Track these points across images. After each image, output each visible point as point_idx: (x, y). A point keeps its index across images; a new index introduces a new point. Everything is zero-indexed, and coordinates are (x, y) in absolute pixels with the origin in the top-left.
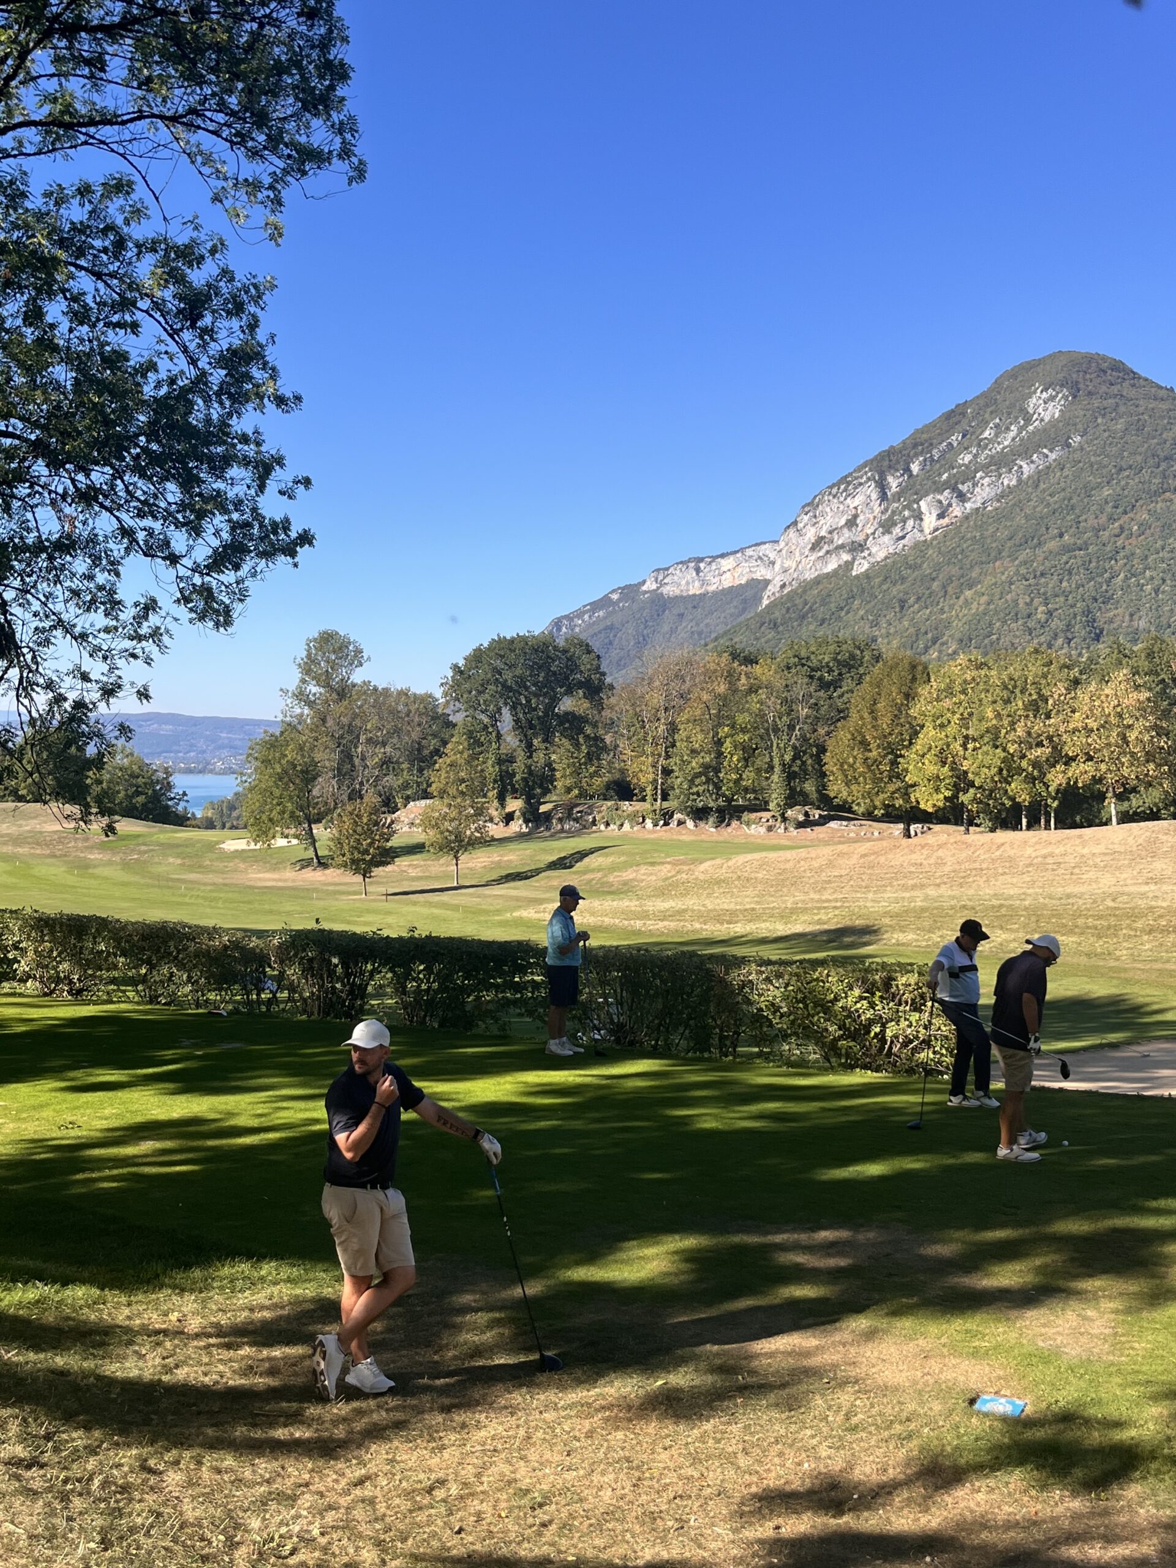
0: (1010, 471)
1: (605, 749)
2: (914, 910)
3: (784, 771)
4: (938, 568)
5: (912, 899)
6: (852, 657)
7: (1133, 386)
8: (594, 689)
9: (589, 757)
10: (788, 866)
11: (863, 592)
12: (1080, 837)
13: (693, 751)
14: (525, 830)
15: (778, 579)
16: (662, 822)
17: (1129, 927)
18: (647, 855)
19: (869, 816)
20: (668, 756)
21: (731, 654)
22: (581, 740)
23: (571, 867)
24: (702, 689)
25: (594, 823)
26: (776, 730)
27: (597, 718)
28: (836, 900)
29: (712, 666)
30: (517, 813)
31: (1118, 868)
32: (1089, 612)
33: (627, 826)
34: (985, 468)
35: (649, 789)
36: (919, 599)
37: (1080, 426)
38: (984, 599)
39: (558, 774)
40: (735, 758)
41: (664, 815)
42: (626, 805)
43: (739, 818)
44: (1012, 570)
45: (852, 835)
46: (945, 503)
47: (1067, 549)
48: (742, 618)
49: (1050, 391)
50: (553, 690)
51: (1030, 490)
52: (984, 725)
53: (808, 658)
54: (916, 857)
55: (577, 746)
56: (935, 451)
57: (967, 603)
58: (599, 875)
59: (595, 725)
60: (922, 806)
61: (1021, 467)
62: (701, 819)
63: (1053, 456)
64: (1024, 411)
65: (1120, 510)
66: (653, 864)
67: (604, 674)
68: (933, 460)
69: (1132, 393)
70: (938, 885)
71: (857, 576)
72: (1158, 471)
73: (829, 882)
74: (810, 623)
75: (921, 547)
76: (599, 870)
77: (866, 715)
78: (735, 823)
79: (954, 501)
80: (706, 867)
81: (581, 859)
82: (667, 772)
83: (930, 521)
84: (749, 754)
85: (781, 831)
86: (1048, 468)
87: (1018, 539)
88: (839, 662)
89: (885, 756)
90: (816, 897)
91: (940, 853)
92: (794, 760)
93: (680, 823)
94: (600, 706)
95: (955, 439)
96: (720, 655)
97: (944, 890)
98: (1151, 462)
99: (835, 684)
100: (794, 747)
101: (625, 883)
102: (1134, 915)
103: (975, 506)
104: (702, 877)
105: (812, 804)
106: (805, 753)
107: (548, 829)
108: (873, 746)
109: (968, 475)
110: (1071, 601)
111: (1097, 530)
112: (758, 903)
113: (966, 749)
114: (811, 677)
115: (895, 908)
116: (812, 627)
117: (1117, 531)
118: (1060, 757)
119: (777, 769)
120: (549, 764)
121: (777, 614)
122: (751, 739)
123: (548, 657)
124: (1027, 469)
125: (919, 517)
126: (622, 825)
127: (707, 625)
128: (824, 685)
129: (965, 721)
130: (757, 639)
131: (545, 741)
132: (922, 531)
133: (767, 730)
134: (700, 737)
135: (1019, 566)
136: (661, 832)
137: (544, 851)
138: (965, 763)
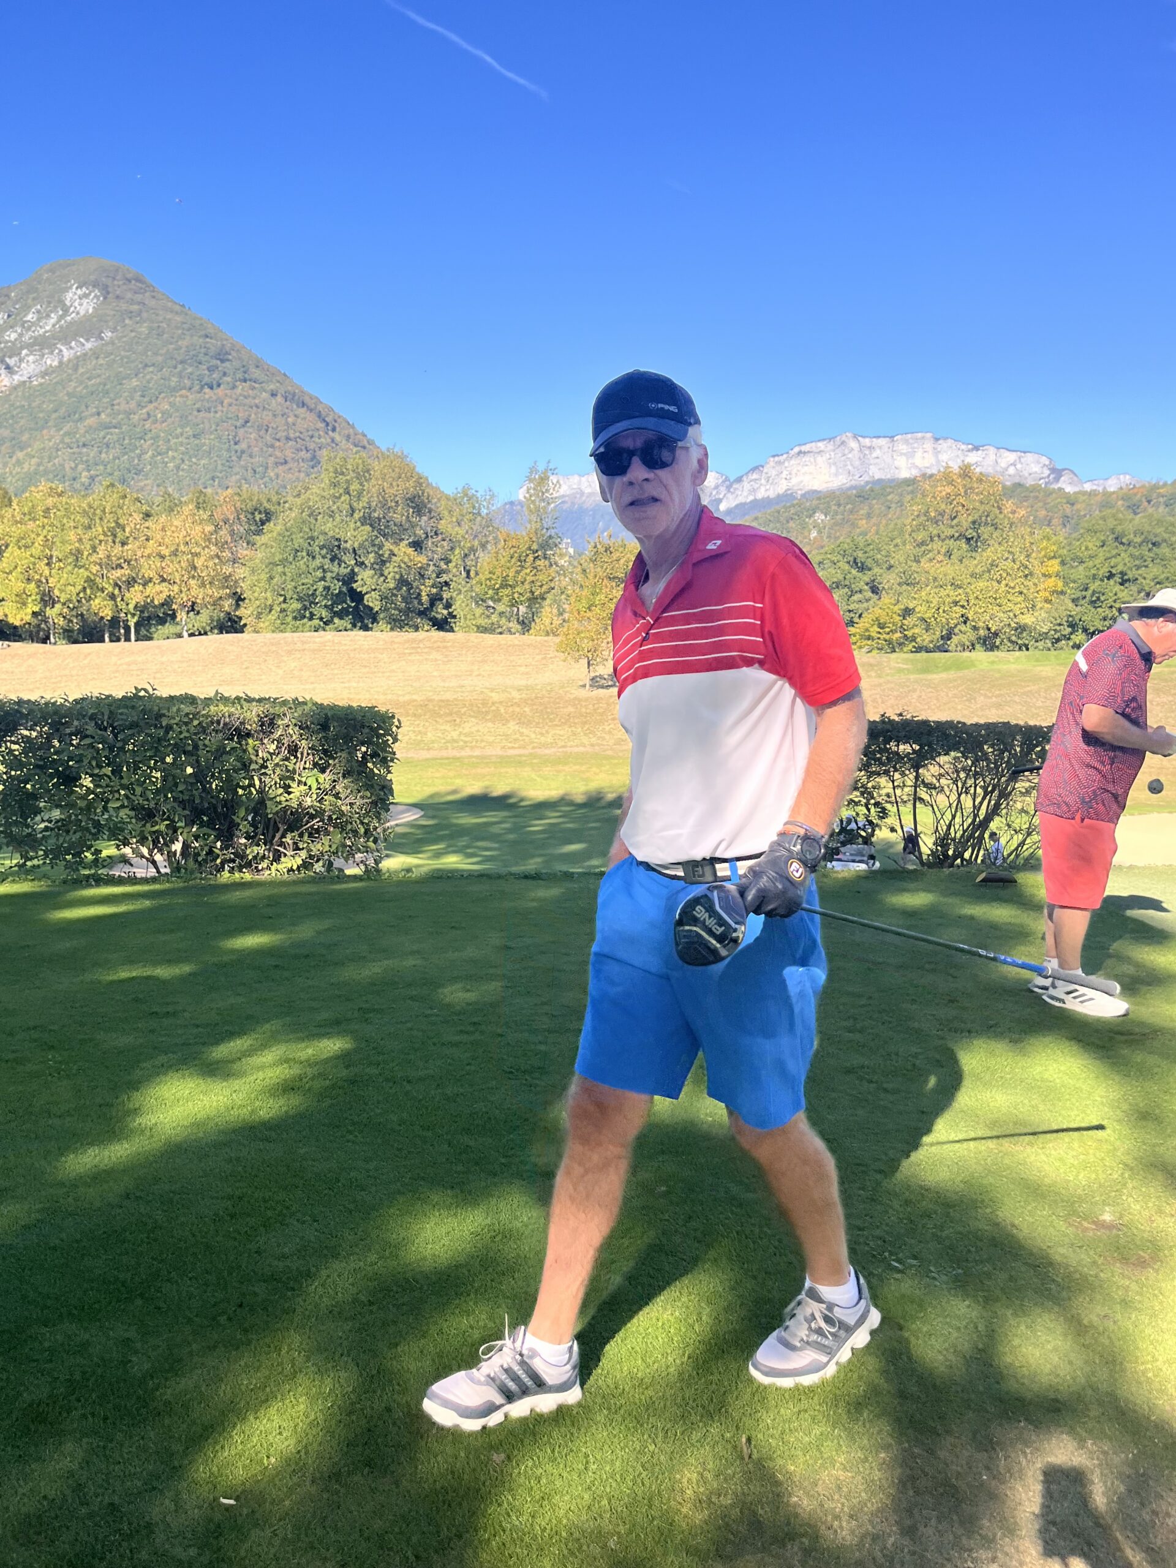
0: (52, 353)
7: (154, 297)
12: (158, 647)
34: (29, 346)
37: (110, 323)
38: (34, 461)
44: (57, 439)
47: (107, 427)
49: (84, 289)
51: (70, 371)
52: (67, 548)
57: (19, 463)
61: (61, 351)
63: (88, 346)
64: (61, 302)
65: (146, 399)
72: (175, 371)
79: (3, 372)
86: (85, 355)
87: (62, 413)
95: (2, 317)
98: (170, 363)
103: (22, 379)
109: (14, 351)
110: (109, 470)
111: (129, 413)
113: (51, 568)
117: (145, 416)
118: (138, 579)
124: (67, 354)
129: (48, 544)
135: (63, 436)
138: (51, 581)
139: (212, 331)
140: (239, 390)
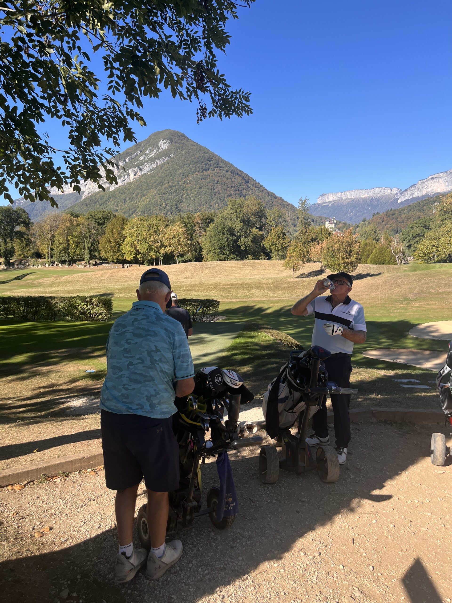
0: (154, 163)
1: (31, 242)
2: (124, 288)
3: (88, 249)
4: (135, 190)
5: (124, 285)
6: (108, 216)
7: (187, 141)
8: (27, 224)
9: (27, 245)
10: (90, 277)
11: (113, 196)
12: (168, 267)
13: (60, 243)
14: (5, 268)
15: (87, 191)
16: (51, 265)
17: (179, 290)
18: (46, 275)
19: (113, 262)
20: (52, 245)
21: (71, 214)
22: (23, 240)
23: (21, 279)
24: (62, 225)
25: (29, 265)
26: (86, 237)
27: (28, 233)
28: (103, 286)
29: (65, 218)
30: (3, 263)
31: (178, 275)
32: (177, 205)
33: (40, 266)
34: (147, 161)
35: (47, 255)
36: (129, 199)
37: (173, 151)
38: (148, 200)
39: (16, 251)
40: (73, 246)
41: (52, 263)
42: (39, 260)
43: (75, 263)
44: (155, 192)
45: (109, 268)
46: (136, 171)
47: (171, 187)
48: (76, 203)
49: (165, 141)
50: (13, 224)
51: (160, 169)
52: (143, 237)
53: (95, 216)
54: (126, 273)
55: (22, 241)
56: (133, 156)
57: (143, 201)
58: (31, 281)
59: (28, 235)
60: (127, 259)
61: (157, 162)
62: (63, 264)
63: (166, 160)
64: (157, 146)
65: (184, 176)
66: (48, 277)
67: (30, 219)
68: (132, 158)
69: (187, 143)
70: (131, 281)
71: (111, 191)
72: (194, 166)
73: (101, 281)
74: (97, 205)
75: (129, 184)
76: (31, 280)
77: (110, 233)
78: (74, 265)
79: (139, 171)
80: (65, 278)
81: (24, 277)
82: (52, 250)
83: (132, 176)
84: (78, 244)
85: (88, 267)
86: (165, 163)
87: (157, 183)
88: (104, 218)
89: (116, 245)
90: (97, 285)
91: (132, 272)
92: (91, 246)
93: (57, 265)
94: (29, 230)
95: (138, 152)
96: (67, 215)
97: (133, 282)
98: (192, 163)
99: (103, 224)
100: (91, 242)
101: (40, 283)
102: (181, 287)
103: (145, 173)
104: (64, 281)
105: (98, 259)
106: (95, 244)
107: (13, 267)
108: (113, 242)
109: (142, 163)
110: (172, 201)
111: (178, 182)
112: (80, 287)
113: (138, 243)
114: (96, 222)
115: (119, 287)
116: (98, 206)
117: (184, 182)
118: (162, 246)
119: (86, 249)
120: (13, 247)
121: (87, 202)
122: (78, 240)
123: (10, 213)
124: (159, 163)
125: (129, 175)
126: (38, 266)
127: (65, 204)
128: (100, 224)
129: (137, 236)
130: (81, 209)
131: (10, 240)
132: (130, 179)
133: (83, 237)
134: (62, 239)
135: (157, 191)
136: (51, 268)
137: (12, 274)
138: (138, 247)
139: (206, 151)
140: (215, 171)
